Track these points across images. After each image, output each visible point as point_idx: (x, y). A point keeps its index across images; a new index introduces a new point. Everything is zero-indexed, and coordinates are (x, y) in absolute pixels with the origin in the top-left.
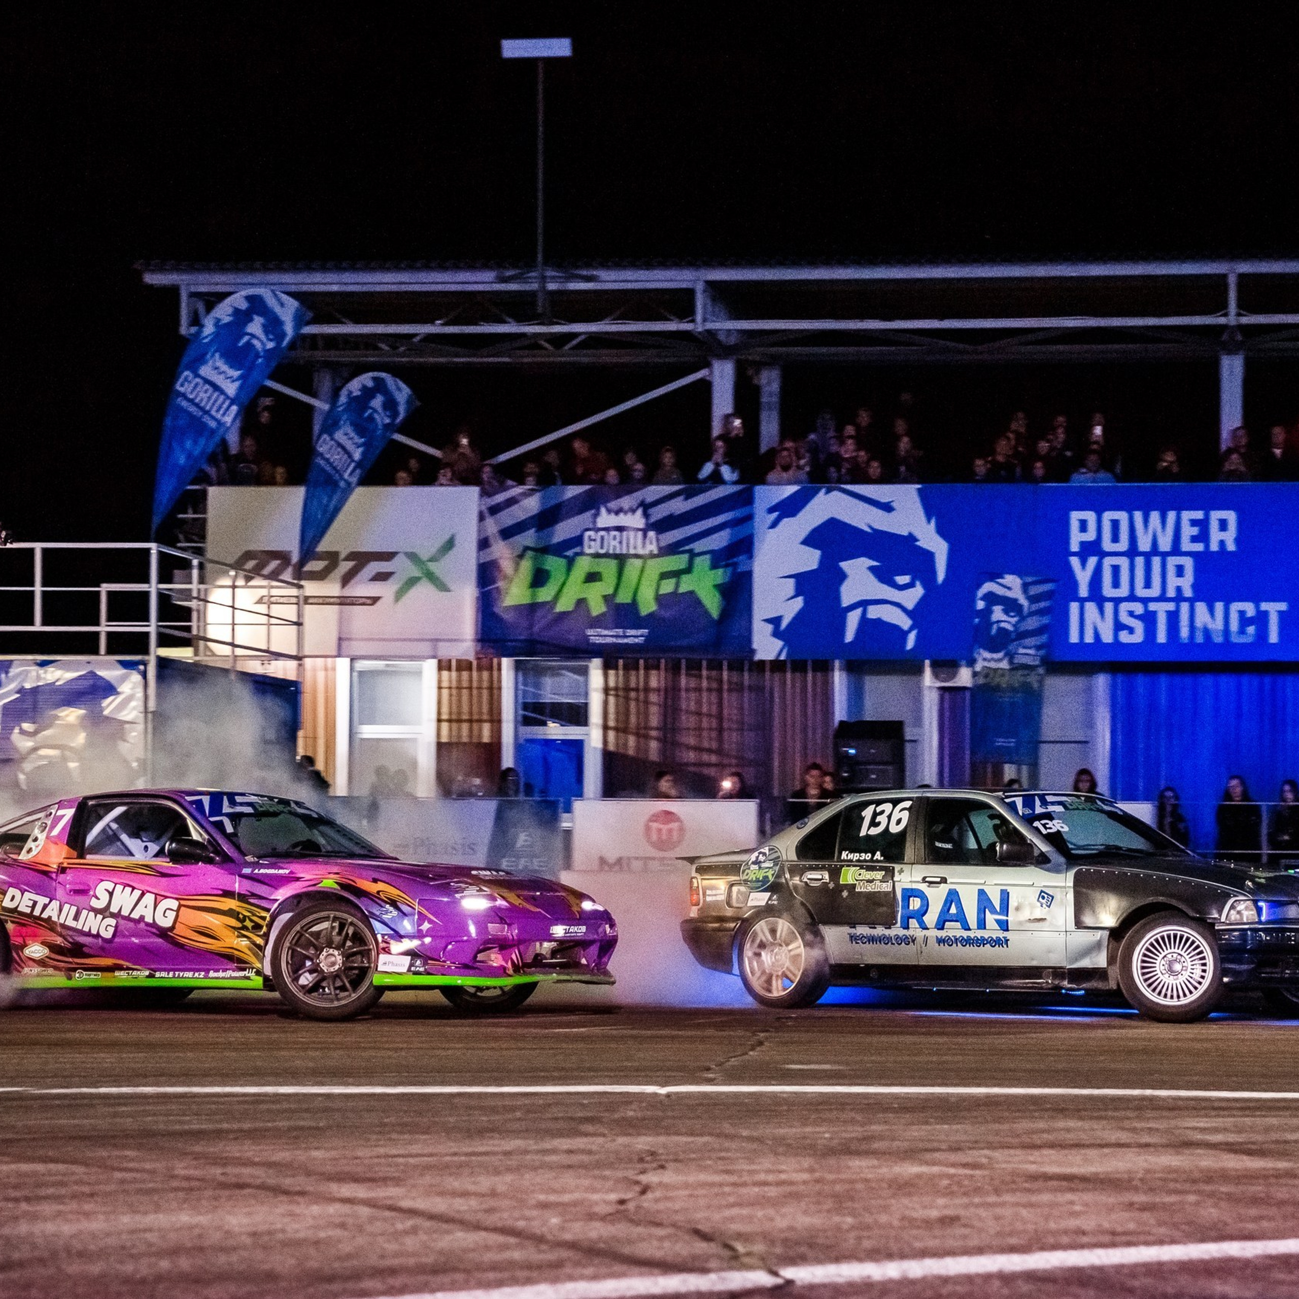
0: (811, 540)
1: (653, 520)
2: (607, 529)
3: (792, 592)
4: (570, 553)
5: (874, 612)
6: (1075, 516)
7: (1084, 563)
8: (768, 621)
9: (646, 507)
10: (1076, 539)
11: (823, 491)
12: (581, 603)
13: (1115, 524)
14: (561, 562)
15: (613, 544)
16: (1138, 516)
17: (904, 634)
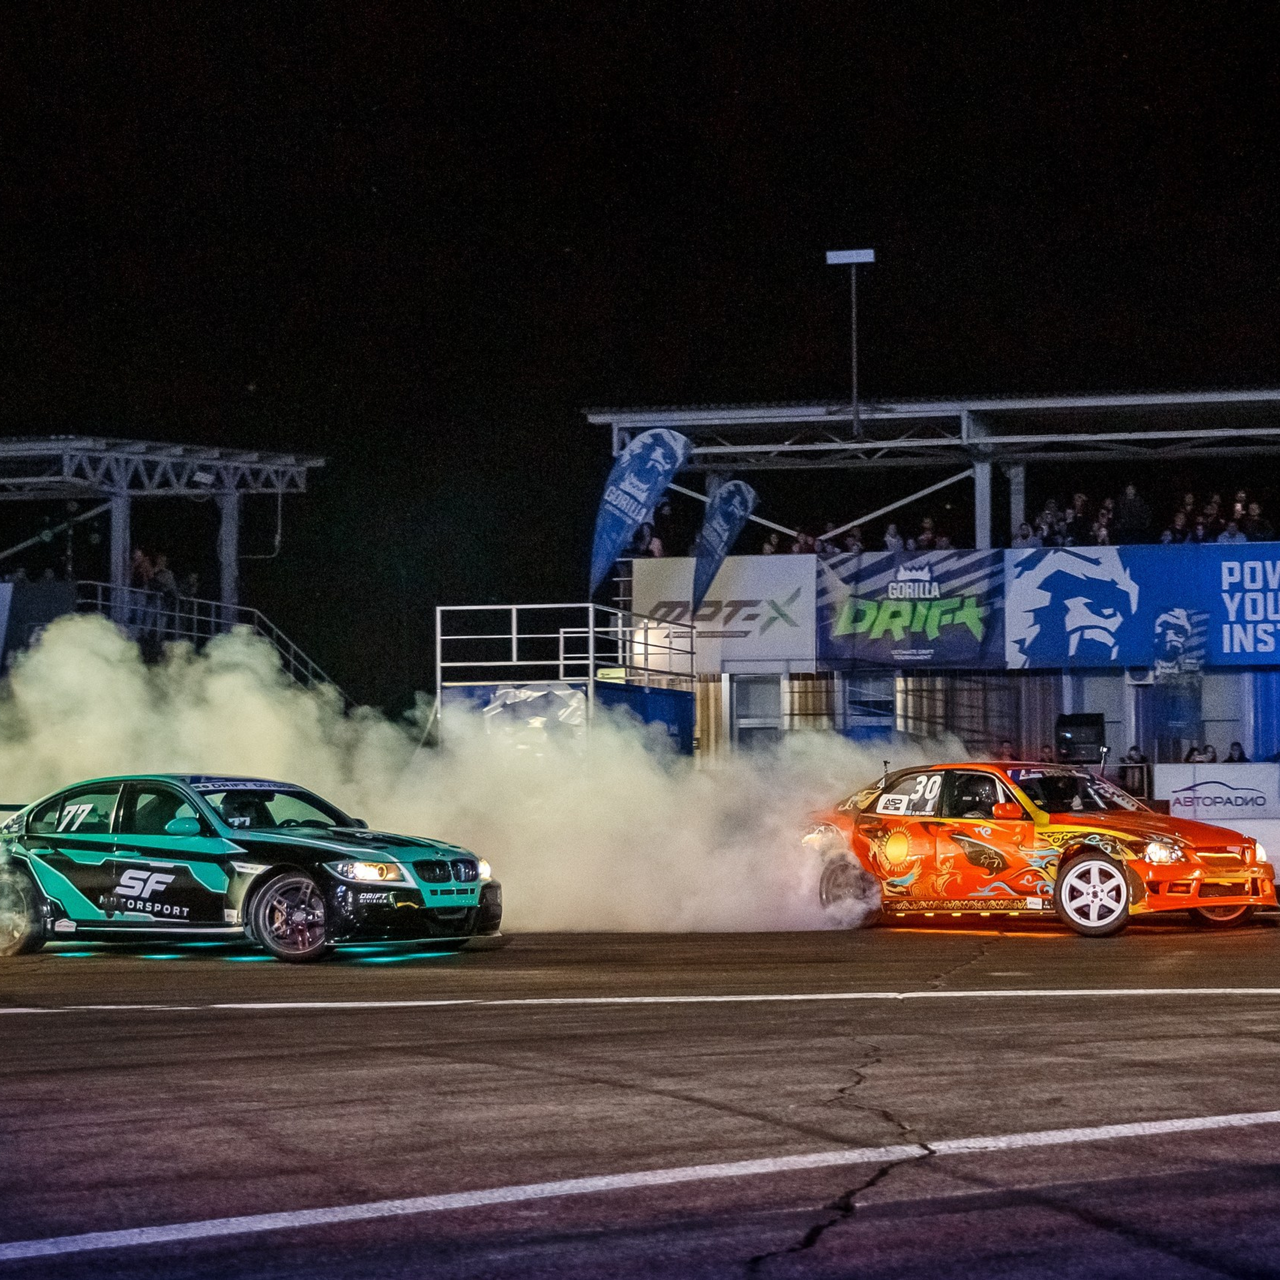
0: (1044, 586)
1: (936, 574)
2: (904, 581)
3: (1031, 621)
4: (879, 598)
5: (1089, 634)
6: (1226, 565)
7: (1232, 597)
8: (1016, 642)
9: (931, 566)
10: (1226, 581)
11: (1052, 552)
12: (888, 632)
13: (1253, 570)
14: (873, 605)
15: (908, 591)
16: (1268, 564)
17: (1110, 649)
